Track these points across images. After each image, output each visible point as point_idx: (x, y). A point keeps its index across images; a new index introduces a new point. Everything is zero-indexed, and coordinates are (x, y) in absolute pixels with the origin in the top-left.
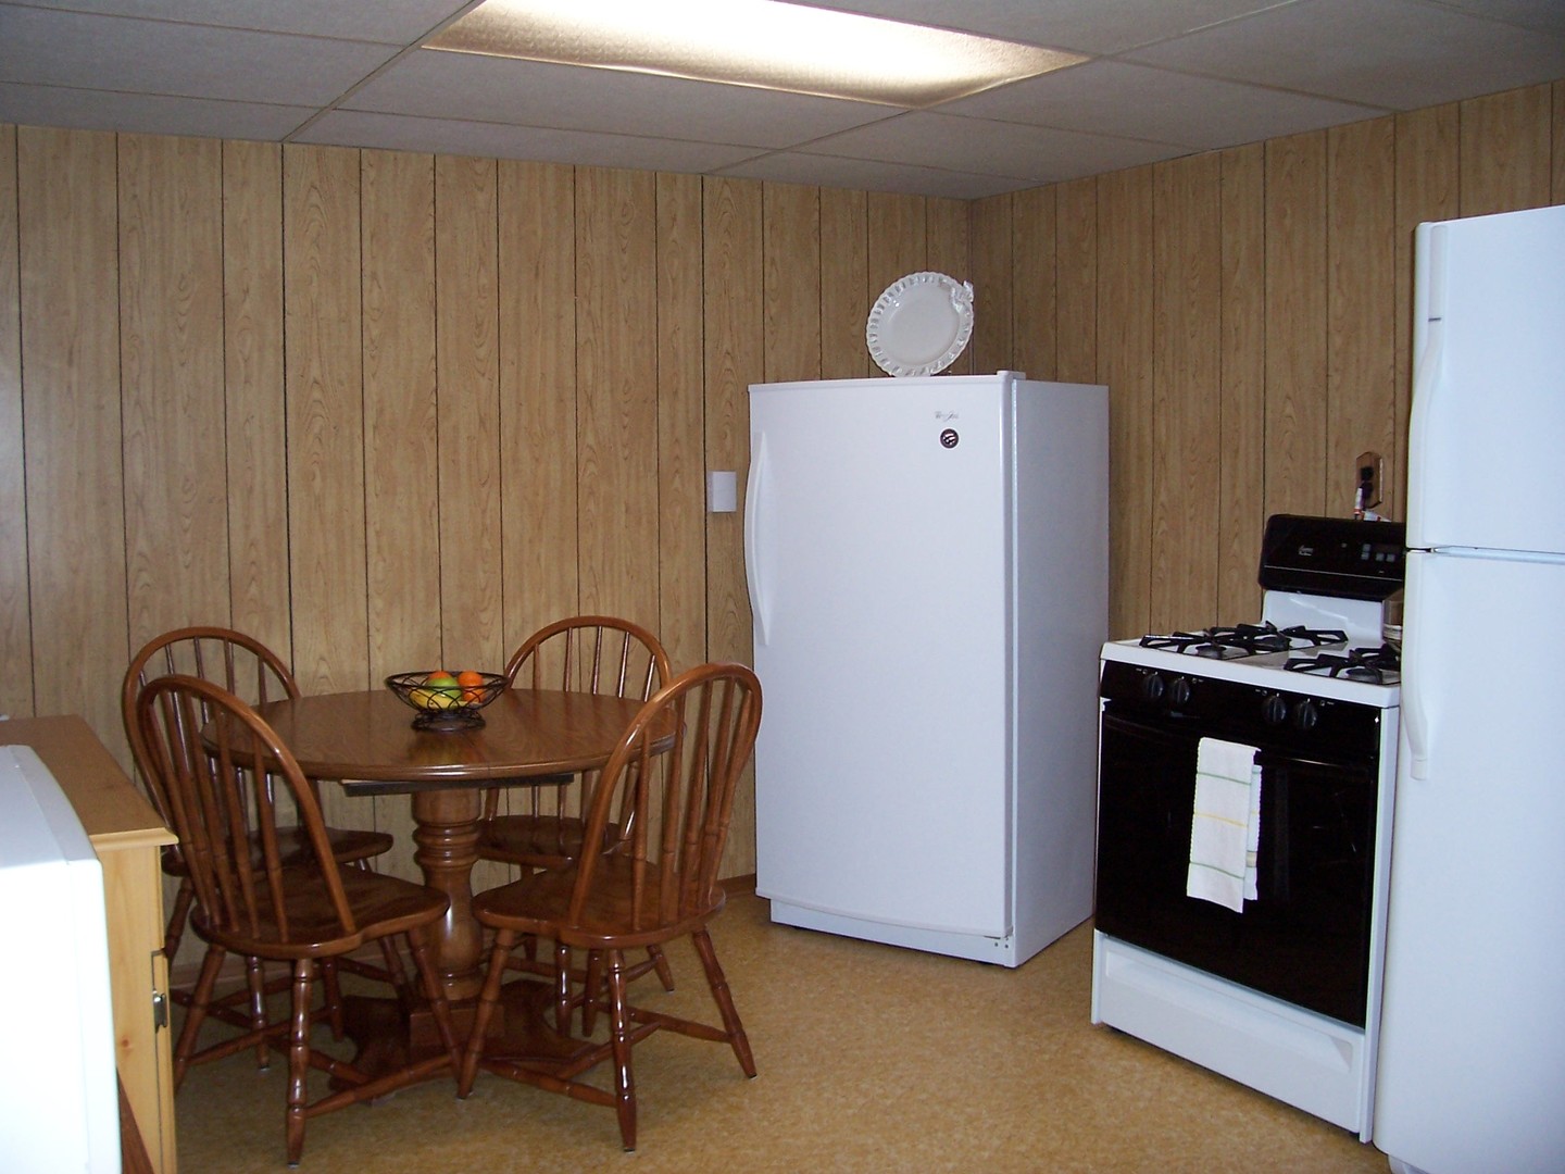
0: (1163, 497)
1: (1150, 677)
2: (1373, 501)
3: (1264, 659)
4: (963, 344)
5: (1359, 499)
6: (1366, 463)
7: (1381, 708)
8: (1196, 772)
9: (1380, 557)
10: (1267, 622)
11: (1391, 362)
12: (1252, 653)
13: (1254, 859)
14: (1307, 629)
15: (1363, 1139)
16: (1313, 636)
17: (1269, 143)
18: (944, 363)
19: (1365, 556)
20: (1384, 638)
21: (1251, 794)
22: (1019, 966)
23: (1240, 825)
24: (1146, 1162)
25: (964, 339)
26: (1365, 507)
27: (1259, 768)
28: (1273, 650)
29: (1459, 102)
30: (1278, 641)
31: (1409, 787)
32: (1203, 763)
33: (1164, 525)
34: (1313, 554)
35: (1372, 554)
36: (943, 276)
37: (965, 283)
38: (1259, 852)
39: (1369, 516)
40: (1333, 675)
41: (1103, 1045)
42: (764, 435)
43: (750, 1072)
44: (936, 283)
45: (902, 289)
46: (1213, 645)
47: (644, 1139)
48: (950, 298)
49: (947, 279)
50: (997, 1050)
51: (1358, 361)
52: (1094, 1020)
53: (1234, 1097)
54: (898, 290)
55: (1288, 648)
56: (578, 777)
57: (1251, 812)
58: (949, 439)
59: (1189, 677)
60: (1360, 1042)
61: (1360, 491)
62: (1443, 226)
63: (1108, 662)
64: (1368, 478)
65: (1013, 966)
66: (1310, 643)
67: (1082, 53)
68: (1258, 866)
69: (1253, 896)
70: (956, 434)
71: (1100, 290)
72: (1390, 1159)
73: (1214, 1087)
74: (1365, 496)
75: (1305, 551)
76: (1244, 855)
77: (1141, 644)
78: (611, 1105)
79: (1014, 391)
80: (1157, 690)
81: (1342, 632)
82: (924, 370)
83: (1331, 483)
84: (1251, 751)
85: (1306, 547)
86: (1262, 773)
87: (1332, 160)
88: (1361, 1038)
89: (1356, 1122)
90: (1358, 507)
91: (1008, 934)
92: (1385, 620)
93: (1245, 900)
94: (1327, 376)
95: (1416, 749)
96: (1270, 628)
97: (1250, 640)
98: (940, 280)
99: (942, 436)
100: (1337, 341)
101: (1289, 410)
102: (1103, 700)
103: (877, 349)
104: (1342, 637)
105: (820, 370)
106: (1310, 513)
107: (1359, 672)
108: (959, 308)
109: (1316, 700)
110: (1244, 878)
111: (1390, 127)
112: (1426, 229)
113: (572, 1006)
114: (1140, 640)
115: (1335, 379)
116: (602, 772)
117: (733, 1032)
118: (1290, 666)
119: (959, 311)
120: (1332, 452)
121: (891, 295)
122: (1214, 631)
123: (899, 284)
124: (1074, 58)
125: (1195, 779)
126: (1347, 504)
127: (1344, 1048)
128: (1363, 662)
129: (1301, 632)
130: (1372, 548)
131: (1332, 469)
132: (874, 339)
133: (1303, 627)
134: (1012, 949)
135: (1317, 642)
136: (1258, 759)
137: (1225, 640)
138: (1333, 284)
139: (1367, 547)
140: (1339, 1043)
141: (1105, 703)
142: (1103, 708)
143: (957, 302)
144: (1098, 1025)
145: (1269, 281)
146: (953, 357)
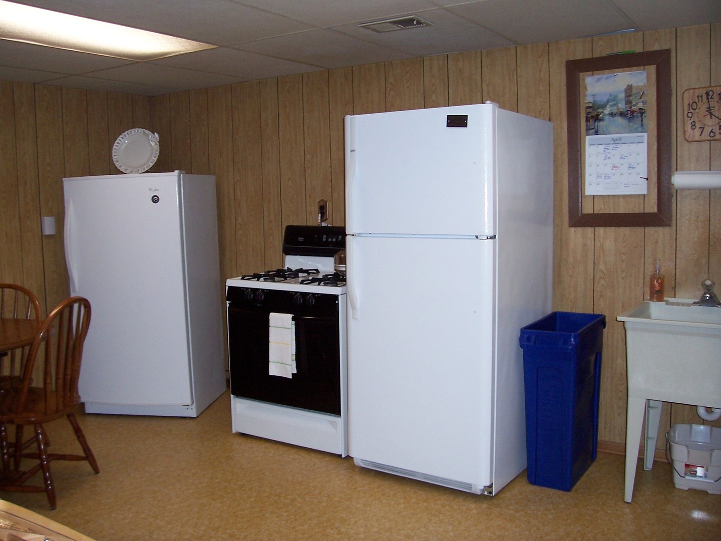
0: (240, 221)
1: (247, 291)
2: (325, 219)
3: (290, 281)
4: (155, 159)
5: (320, 218)
6: (322, 204)
7: (338, 295)
8: (269, 326)
9: (330, 240)
10: (288, 268)
11: (330, 165)
12: (286, 279)
13: (294, 357)
14: (304, 269)
15: (343, 456)
16: (307, 271)
17: (279, 78)
18: (147, 168)
19: (324, 240)
20: (335, 270)
21: (292, 333)
22: (197, 417)
23: (288, 345)
24: (266, 477)
25: (156, 157)
26: (322, 221)
27: (294, 322)
28: (293, 278)
29: (352, 67)
30: (294, 275)
31: (352, 323)
32: (271, 323)
33: (240, 232)
34: (304, 240)
35: (327, 239)
36: (145, 130)
37: (155, 133)
38: (296, 355)
39: (323, 224)
40: (319, 285)
41: (241, 440)
42: (71, 200)
43: (96, 470)
44: (142, 133)
45: (127, 135)
46: (269, 277)
47: (59, 503)
48: (149, 140)
49: (147, 131)
50: (197, 448)
51: (317, 164)
52: (234, 431)
53: (294, 451)
54: (125, 136)
55: (298, 277)
56: (9, 353)
57: (292, 339)
58: (155, 199)
59: (263, 290)
60: (339, 421)
61: (320, 215)
62: (355, 117)
63: (229, 287)
64: (322, 209)
65: (195, 416)
66: (306, 275)
67: (215, 44)
68: (296, 360)
69: (295, 372)
70: (158, 197)
71: (210, 136)
72: (354, 459)
73: (285, 448)
74: (322, 217)
75: (301, 239)
76: (291, 356)
77: (242, 279)
78: (43, 491)
79: (182, 179)
80: (250, 296)
81: (317, 270)
82: (138, 170)
83: (308, 212)
84: (290, 316)
85: (301, 237)
86: (295, 324)
87: (304, 85)
88: (339, 419)
89: (340, 450)
90: (319, 221)
91: (193, 403)
92: (335, 263)
93: (292, 374)
94: (305, 170)
95: (354, 308)
96: (289, 270)
97: (283, 274)
98: (144, 132)
99: (152, 198)
100: (308, 157)
101: (290, 184)
102: (228, 302)
103: (117, 161)
104: (317, 271)
105: (89, 171)
106: (300, 224)
107: (328, 283)
108: (153, 144)
109: (314, 294)
110: (291, 365)
111: (327, 74)
112: (348, 118)
113: (10, 457)
114: (241, 277)
115: (308, 171)
116: (31, 347)
117: (89, 456)
118: (302, 282)
119: (153, 145)
120: (308, 200)
121: (122, 138)
122: (269, 272)
123: (126, 133)
124: (211, 46)
125: (269, 329)
126: (315, 220)
127: (333, 424)
128: (329, 279)
129: (301, 271)
130: (327, 236)
131: (308, 206)
132: (116, 157)
133: (302, 269)
134: (194, 410)
135: (309, 274)
136: (293, 319)
137: (275, 276)
138: (306, 135)
139: (325, 236)
140: (331, 423)
141: (229, 303)
142: (228, 305)
143: (152, 141)
144: (235, 433)
145: (280, 133)
146: (151, 165)
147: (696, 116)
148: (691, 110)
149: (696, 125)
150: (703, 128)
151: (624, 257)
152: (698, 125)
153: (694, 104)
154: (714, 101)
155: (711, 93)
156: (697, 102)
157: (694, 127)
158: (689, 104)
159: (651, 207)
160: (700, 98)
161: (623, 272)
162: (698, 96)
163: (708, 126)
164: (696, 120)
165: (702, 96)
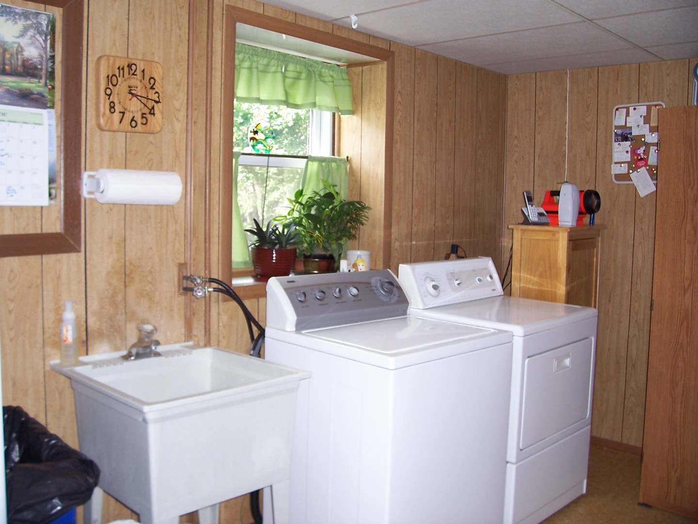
147: (116, 95)
148: (110, 86)
149: (116, 107)
150: (123, 113)
151: (12, 305)
152: (118, 108)
153: (114, 78)
154: (137, 79)
155: (134, 67)
156: (118, 75)
157: (112, 110)
158: (108, 77)
159: (55, 225)
160: (121, 71)
161: (11, 329)
162: (119, 68)
163: (129, 111)
164: (116, 101)
165: (123, 69)
